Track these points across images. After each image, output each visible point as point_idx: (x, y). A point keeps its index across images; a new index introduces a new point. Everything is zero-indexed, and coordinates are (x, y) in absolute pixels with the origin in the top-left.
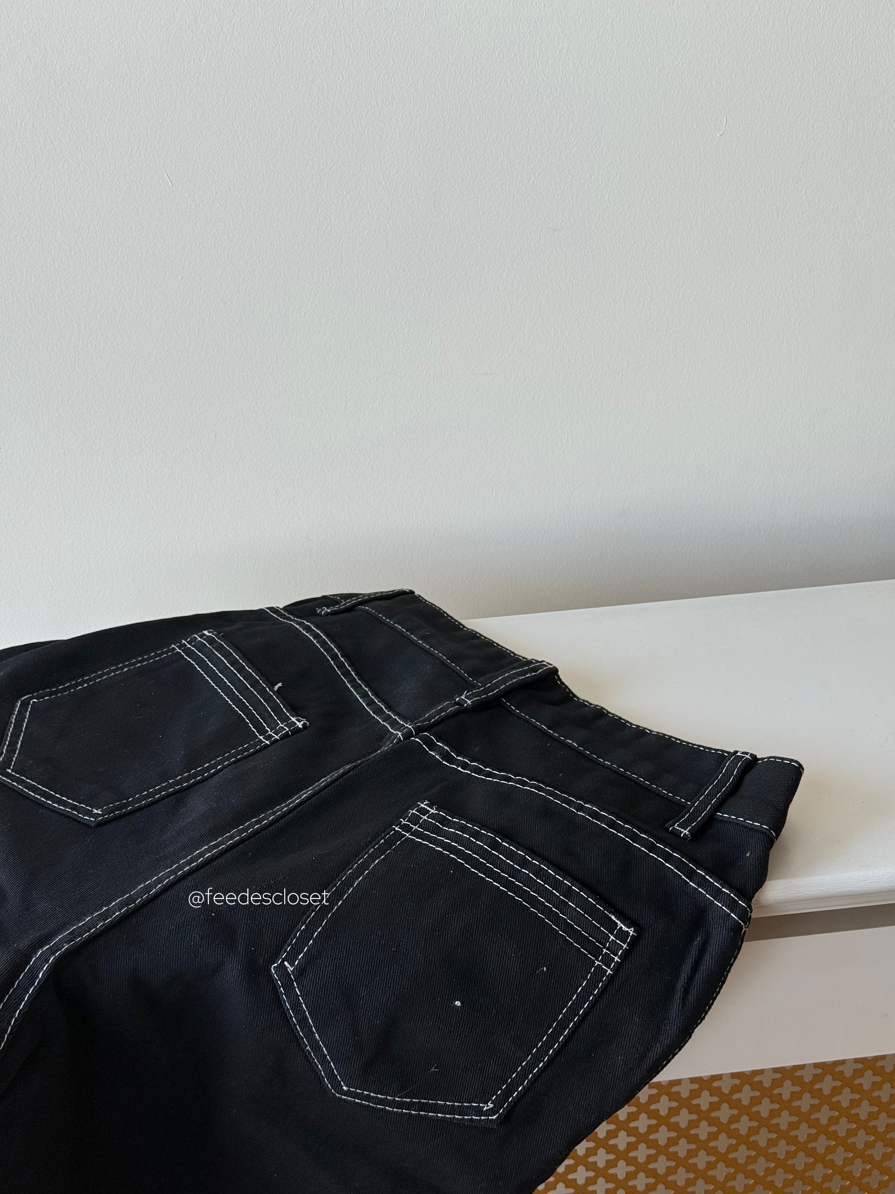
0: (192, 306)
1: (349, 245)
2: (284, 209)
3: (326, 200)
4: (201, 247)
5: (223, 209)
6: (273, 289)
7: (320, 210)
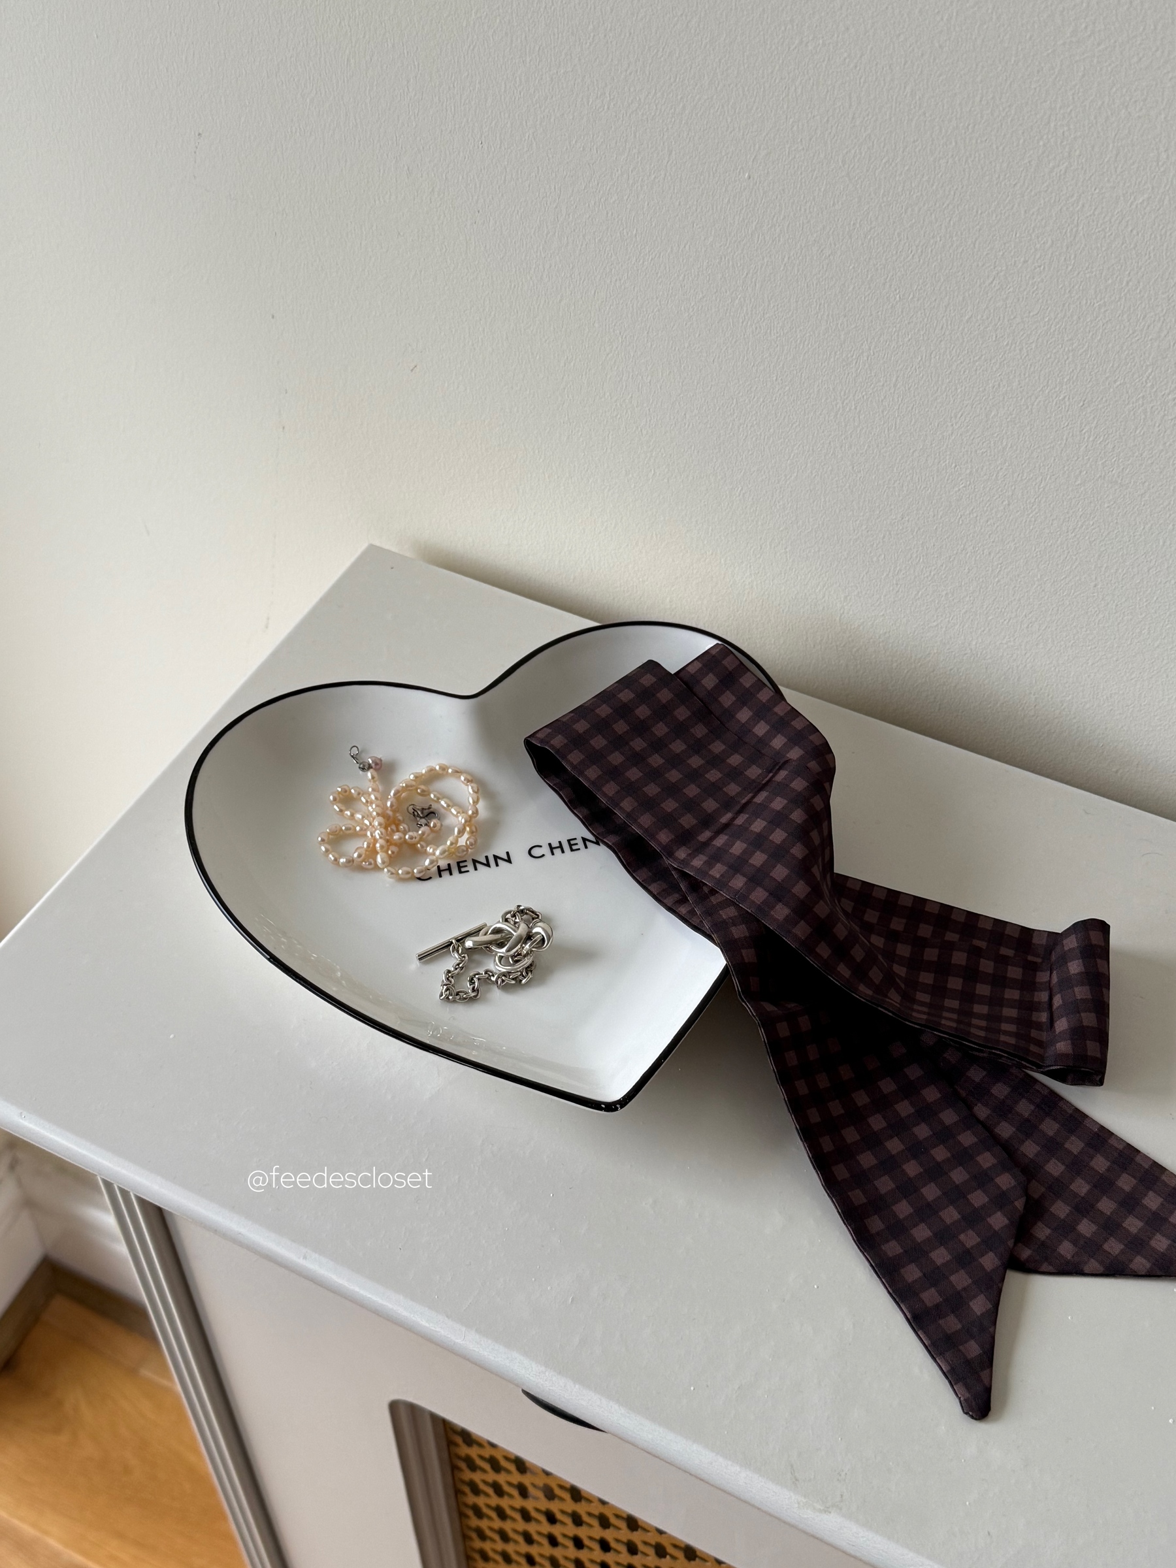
0: (758, 238)
1: (1096, 213)
2: (978, 99)
3: (1071, 107)
4: (795, 128)
5: (852, 65)
6: (919, 251)
7: (1052, 125)
